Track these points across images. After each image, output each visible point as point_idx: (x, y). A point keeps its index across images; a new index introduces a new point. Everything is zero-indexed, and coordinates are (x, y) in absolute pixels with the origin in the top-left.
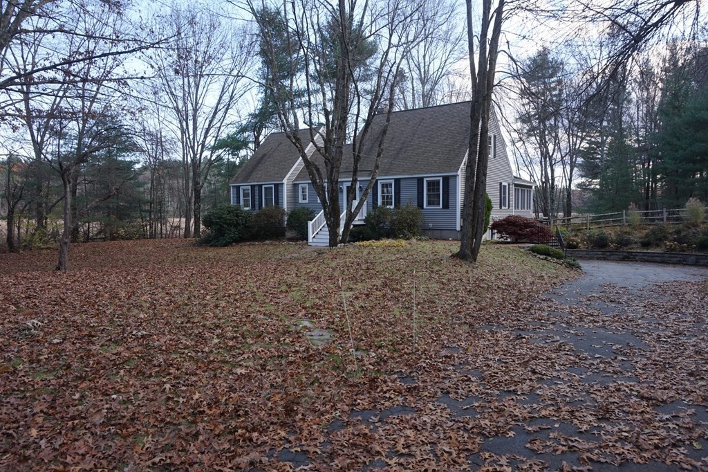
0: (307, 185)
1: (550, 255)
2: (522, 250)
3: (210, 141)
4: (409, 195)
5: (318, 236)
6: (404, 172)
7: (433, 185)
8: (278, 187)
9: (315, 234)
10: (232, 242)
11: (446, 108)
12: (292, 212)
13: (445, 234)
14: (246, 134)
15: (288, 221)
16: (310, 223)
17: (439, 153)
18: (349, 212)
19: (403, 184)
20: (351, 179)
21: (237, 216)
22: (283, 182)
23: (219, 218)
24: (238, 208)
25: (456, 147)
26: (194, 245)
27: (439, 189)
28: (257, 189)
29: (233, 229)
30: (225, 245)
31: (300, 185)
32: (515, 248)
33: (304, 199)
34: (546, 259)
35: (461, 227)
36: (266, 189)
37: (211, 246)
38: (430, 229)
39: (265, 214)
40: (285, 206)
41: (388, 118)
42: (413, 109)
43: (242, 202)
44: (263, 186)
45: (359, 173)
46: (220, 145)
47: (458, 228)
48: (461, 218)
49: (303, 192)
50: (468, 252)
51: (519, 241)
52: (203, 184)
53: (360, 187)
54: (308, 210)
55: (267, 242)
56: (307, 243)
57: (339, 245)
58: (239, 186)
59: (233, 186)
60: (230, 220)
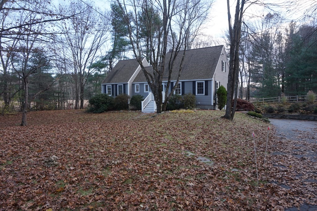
0: (139, 84)
1: (256, 116)
2: (244, 114)
3: (88, 64)
4: (188, 89)
5: (146, 108)
6: (186, 78)
7: (200, 85)
8: (125, 85)
9: (144, 107)
10: (104, 111)
12: (133, 97)
13: (206, 107)
14: (105, 61)
15: (130, 101)
16: (143, 102)
17: (202, 69)
18: (166, 97)
19: (185, 83)
20: (167, 81)
21: (106, 99)
22: (128, 83)
23: (97, 100)
24: (106, 95)
25: (210, 67)
26: (85, 113)
27: (203, 87)
28: (114, 86)
29: (104, 105)
30: (101, 113)
31: (135, 84)
32: (240, 113)
33: (137, 91)
34: (255, 118)
35: (214, 104)
36: (119, 86)
37: (94, 113)
38: (199, 105)
39: (120, 98)
40: (129, 94)
41: (184, 53)
43: (107, 93)
44: (118, 85)
46: (93, 66)
47: (212, 104)
48: (214, 100)
49: (137, 88)
50: (229, 115)
52: (85, 84)
53: (165, 85)
54: (140, 96)
55: (122, 111)
56: (141, 112)
57: (162, 112)
58: (106, 85)
59: (103, 85)
60: (103, 101)
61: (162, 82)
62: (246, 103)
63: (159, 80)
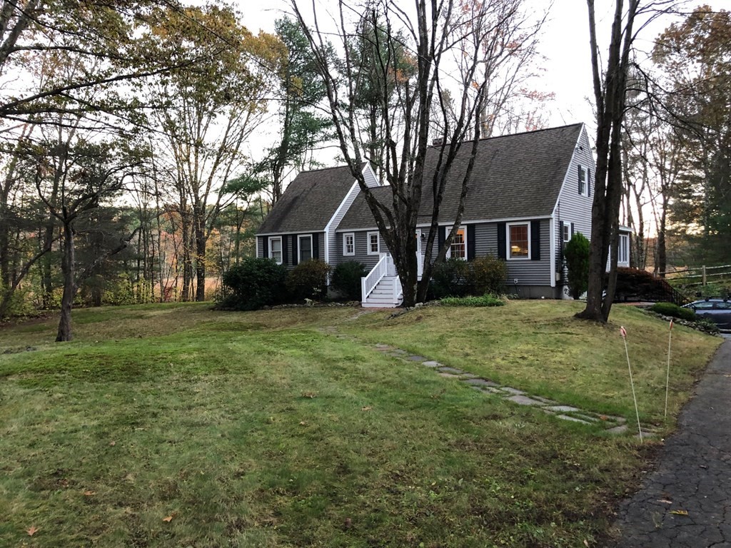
0: (353, 234)
1: (676, 316)
2: (642, 310)
4: (486, 244)
5: (373, 296)
6: (479, 216)
7: (518, 232)
8: (318, 237)
9: (369, 292)
11: (527, 137)
13: (536, 292)
16: (364, 280)
17: (523, 191)
19: (478, 230)
20: (430, 225)
21: (270, 272)
22: (325, 230)
23: (247, 275)
25: (545, 184)
26: (213, 309)
27: (526, 236)
28: (290, 240)
30: (255, 309)
31: (344, 234)
32: (632, 307)
33: (349, 251)
34: (673, 321)
35: (557, 282)
36: (302, 239)
37: (236, 310)
38: (515, 286)
40: (327, 259)
41: (474, 147)
43: (270, 256)
44: (298, 236)
45: (440, 217)
46: (233, 187)
47: (553, 284)
48: (556, 271)
49: (348, 243)
50: (598, 310)
51: (629, 299)
53: (422, 235)
54: (357, 264)
56: (360, 304)
57: (417, 304)
58: (268, 236)
59: (258, 236)
60: (261, 277)
61: (417, 226)
63: (409, 221)
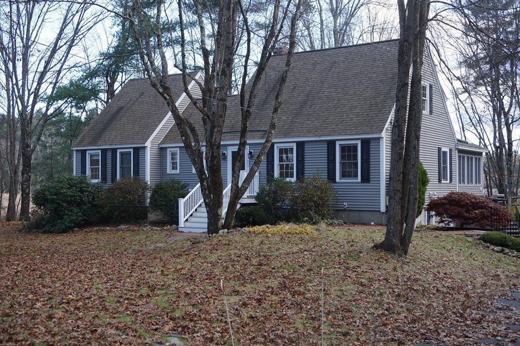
0: (178, 150)
1: (507, 246)
2: (469, 239)
3: (47, 89)
4: (316, 164)
5: (192, 219)
6: (309, 132)
7: (349, 151)
8: (138, 152)
9: (188, 216)
10: (74, 227)
11: (366, 48)
12: (157, 186)
13: (365, 216)
14: (96, 80)
15: (152, 197)
16: (182, 202)
17: (356, 107)
18: (234, 187)
19: (307, 146)
20: (238, 142)
21: (82, 191)
22: (146, 145)
23: (56, 194)
24: (83, 180)
25: (378, 100)
26: (20, 231)
27: (356, 156)
28: (109, 154)
29: (75, 210)
30: (64, 231)
31: (168, 150)
32: (461, 237)
33: (173, 168)
34: (502, 251)
35: (387, 207)
36: (122, 154)
37: (45, 232)
38: (345, 210)
39: (120, 189)
40: (148, 178)
41: (288, 61)
42: (322, 50)
43: (88, 172)
44: (118, 151)
45: (248, 134)
46: (60, 94)
47: (383, 209)
48: (387, 195)
49: (173, 159)
50: (396, 241)
51: (465, 226)
52: (35, 147)
53: (250, 153)
54: (179, 183)
55: (123, 227)
56: (177, 229)
57: (221, 231)
58: (86, 150)
59: (76, 150)
60: (72, 197)
61: (222, 143)
62: (482, 207)
